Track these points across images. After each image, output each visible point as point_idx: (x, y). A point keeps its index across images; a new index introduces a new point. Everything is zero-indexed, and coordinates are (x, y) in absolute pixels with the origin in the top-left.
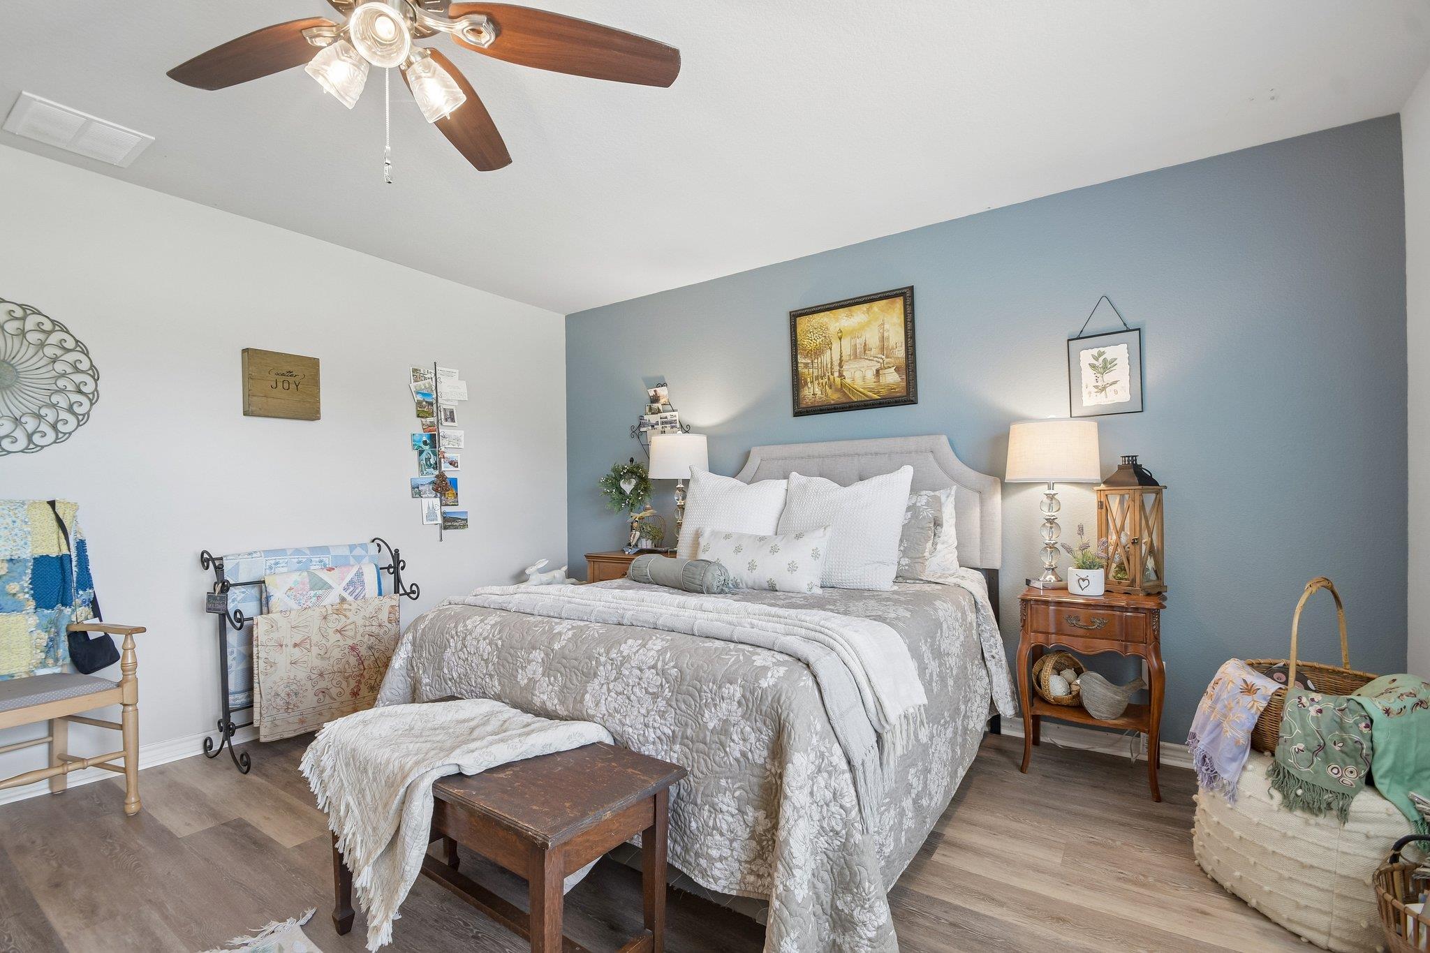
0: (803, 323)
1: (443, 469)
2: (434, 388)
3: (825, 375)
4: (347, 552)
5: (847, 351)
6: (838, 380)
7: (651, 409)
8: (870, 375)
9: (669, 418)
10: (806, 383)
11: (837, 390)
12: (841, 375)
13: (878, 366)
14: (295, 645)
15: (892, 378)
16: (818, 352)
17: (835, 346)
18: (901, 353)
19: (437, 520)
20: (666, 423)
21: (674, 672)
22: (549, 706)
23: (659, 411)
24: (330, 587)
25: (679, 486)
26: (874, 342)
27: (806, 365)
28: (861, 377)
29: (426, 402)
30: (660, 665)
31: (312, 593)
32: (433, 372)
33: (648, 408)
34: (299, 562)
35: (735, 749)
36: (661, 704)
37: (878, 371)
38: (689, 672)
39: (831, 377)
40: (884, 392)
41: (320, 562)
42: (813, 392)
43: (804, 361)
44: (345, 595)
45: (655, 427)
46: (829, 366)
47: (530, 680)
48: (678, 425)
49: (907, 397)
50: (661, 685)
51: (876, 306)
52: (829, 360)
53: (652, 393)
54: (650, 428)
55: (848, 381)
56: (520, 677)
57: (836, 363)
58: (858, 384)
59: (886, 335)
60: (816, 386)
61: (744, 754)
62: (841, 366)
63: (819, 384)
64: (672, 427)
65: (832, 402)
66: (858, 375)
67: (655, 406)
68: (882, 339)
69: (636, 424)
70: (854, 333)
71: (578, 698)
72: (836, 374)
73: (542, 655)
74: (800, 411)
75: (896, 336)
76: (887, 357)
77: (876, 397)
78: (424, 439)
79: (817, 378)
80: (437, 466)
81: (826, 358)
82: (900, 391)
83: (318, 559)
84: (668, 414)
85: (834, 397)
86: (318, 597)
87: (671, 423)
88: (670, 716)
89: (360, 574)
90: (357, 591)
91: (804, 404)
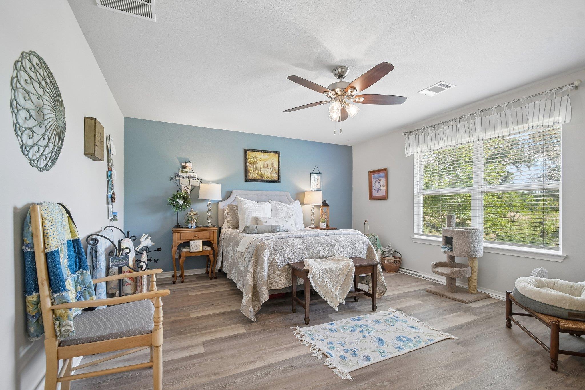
0: (249, 154)
1: (113, 190)
2: (110, 148)
3: (256, 171)
5: (262, 165)
6: (260, 173)
7: (182, 171)
8: (269, 173)
9: (192, 176)
10: (250, 172)
11: (259, 176)
12: (261, 172)
13: (271, 171)
15: (275, 175)
16: (254, 163)
17: (259, 163)
18: (277, 169)
19: (112, 217)
20: (191, 177)
21: (350, 241)
22: (325, 255)
23: (187, 172)
25: (209, 202)
26: (270, 164)
27: (250, 167)
28: (267, 173)
30: (347, 240)
32: (110, 139)
33: (180, 170)
35: (363, 251)
36: (350, 247)
37: (271, 172)
38: (353, 240)
39: (258, 172)
40: (272, 179)
42: (251, 175)
43: (249, 165)
45: (184, 178)
46: (257, 168)
47: (318, 251)
48: (196, 179)
49: (278, 181)
50: (349, 244)
51: (271, 154)
52: (257, 167)
53: (183, 164)
54: (182, 178)
55: (263, 174)
56: (315, 251)
57: (259, 168)
58: (266, 175)
59: (273, 163)
60: (253, 173)
61: (364, 252)
62: (261, 169)
63: (254, 173)
64: (193, 179)
65: (258, 179)
66: (266, 172)
67: (185, 170)
68: (272, 164)
69: (173, 175)
70: (265, 160)
71: (332, 251)
72: (259, 171)
73: (320, 245)
74: (247, 180)
75: (276, 164)
76: (274, 169)
77: (270, 179)
78: (110, 174)
79: (253, 171)
80: (112, 188)
81: (256, 165)
82: (277, 179)
84: (192, 174)
85: (258, 178)
87: (193, 177)
88: (352, 249)
91: (248, 178)
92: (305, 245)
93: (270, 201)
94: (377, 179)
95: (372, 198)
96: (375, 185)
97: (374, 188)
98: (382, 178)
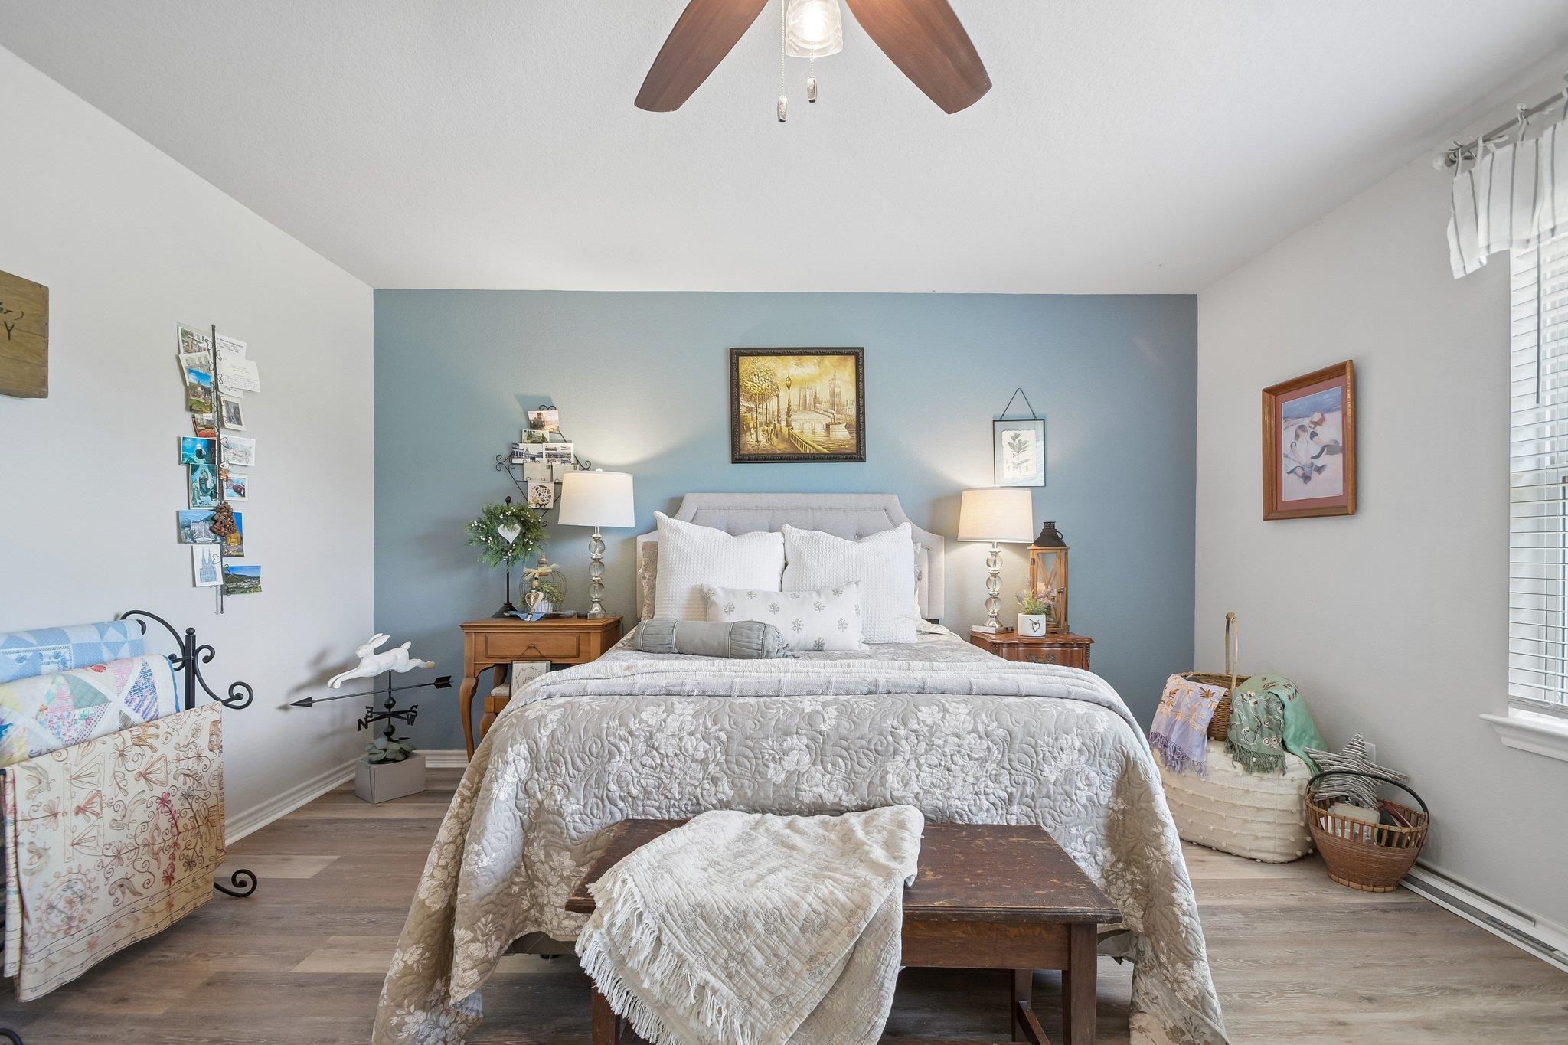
0: (746, 364)
1: (226, 498)
2: (212, 367)
3: (770, 423)
4: (95, 637)
5: (795, 401)
6: (785, 430)
7: (530, 436)
8: (820, 429)
9: (559, 450)
10: (749, 429)
11: (783, 440)
12: (788, 425)
13: (828, 420)
14: (79, 810)
15: (842, 435)
16: (763, 397)
17: (783, 393)
18: (852, 411)
19: (215, 579)
20: (555, 456)
21: (1001, 732)
22: (829, 799)
23: (543, 440)
24: (105, 700)
25: (595, 535)
26: (825, 396)
27: (749, 410)
28: (810, 430)
29: (203, 388)
30: (981, 728)
31: (78, 713)
32: (211, 340)
33: (525, 436)
34: (21, 660)
35: (1082, 796)
36: (992, 768)
37: (828, 426)
38: (1018, 731)
39: (778, 426)
40: (834, 448)
41: (57, 656)
42: (755, 439)
43: (746, 404)
44: (129, 711)
45: (537, 459)
46: (776, 413)
47: (790, 774)
48: (573, 460)
49: (857, 456)
50: (989, 748)
51: (829, 360)
52: (775, 408)
53: (533, 415)
54: (529, 460)
55: (796, 431)
56: (771, 772)
57: (784, 411)
58: (808, 437)
59: (837, 390)
60: (760, 433)
61: (1090, 799)
62: (788, 415)
63: (763, 431)
64: (564, 462)
65: (779, 452)
66: (807, 426)
67: (538, 433)
68: (834, 394)
69: (505, 453)
70: (804, 384)
71: (877, 781)
72: (784, 423)
73: (805, 740)
74: (739, 457)
75: (848, 394)
76: (837, 413)
77: (825, 451)
78: (199, 447)
79: (762, 424)
80: (216, 493)
81: (772, 404)
82: (850, 448)
83: (51, 653)
84: (558, 446)
85: (780, 447)
86: (88, 720)
87: (561, 456)
88: (1005, 779)
89: (147, 673)
90: (146, 703)
91: (745, 451)
92: (718, 739)
93: (787, 527)
94: (1306, 422)
95: (1276, 508)
96: (1297, 450)
97: (1287, 464)
98: (1329, 410)
